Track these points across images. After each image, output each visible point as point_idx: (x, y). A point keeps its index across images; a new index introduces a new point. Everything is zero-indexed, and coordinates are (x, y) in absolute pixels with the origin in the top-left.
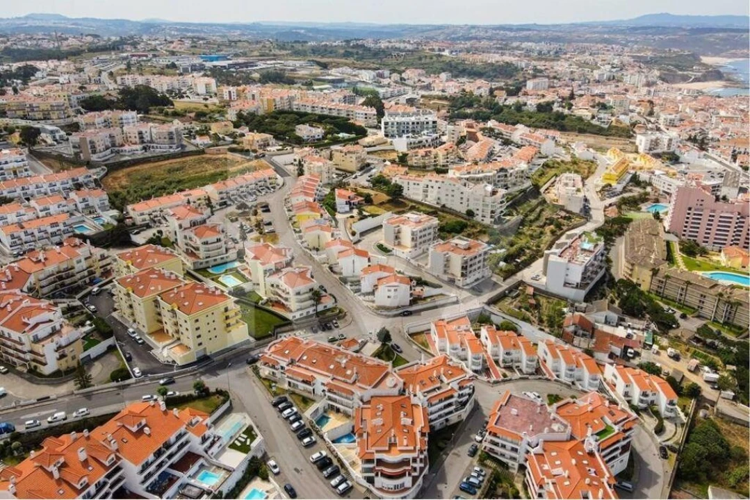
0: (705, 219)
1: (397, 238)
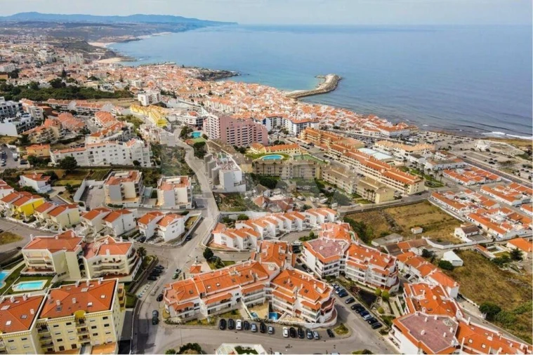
0: (236, 132)
1: (123, 194)
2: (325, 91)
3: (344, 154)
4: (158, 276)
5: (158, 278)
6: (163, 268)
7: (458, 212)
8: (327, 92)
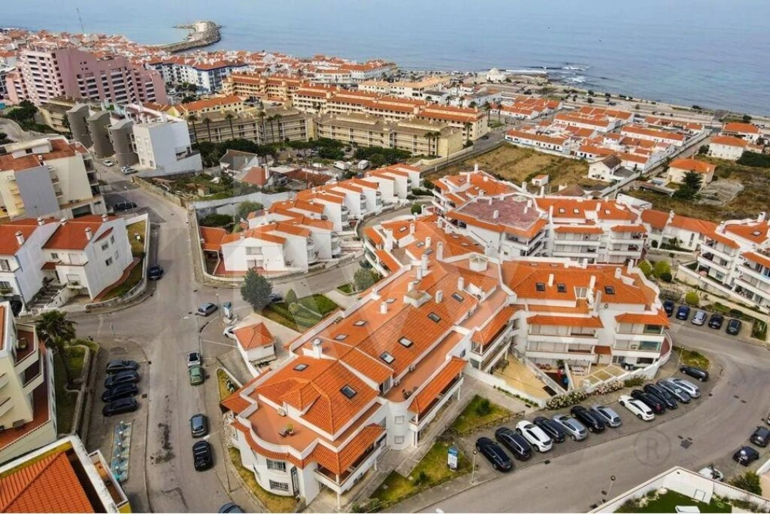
0: (100, 83)
2: (205, 42)
3: (329, 101)
4: (136, 392)
5: (139, 398)
6: (137, 367)
7: (561, 149)
8: (209, 44)
